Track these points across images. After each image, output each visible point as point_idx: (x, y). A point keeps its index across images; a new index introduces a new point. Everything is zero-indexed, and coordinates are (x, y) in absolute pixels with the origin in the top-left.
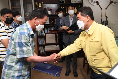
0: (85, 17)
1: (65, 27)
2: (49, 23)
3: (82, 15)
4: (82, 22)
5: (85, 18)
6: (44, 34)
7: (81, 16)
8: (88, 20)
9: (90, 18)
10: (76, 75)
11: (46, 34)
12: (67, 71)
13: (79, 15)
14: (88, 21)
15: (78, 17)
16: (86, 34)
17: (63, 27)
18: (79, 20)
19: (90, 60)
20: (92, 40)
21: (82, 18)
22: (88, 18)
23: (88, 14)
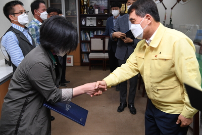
0: (144, 17)
1: (118, 34)
2: (95, 25)
3: (138, 14)
4: (139, 26)
5: (144, 19)
6: (89, 39)
7: (136, 16)
8: (150, 21)
9: (152, 18)
10: (133, 111)
11: (91, 38)
12: (121, 104)
13: (133, 15)
14: (148, 23)
15: (131, 19)
16: (146, 46)
17: (115, 33)
18: (133, 23)
19: (150, 90)
20: (156, 56)
21: (139, 19)
22: (149, 19)
23: (149, 12)
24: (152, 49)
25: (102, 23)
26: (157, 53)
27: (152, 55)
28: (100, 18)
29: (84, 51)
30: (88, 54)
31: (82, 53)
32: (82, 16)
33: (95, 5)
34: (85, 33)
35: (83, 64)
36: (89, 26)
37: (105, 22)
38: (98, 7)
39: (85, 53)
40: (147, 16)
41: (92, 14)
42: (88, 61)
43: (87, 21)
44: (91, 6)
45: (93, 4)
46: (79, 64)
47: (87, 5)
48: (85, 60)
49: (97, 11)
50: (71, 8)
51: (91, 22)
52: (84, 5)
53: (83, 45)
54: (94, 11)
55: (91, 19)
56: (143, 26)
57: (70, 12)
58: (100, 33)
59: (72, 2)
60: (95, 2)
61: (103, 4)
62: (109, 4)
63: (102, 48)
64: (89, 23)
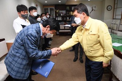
0: (81, 14)
2: (61, 20)
3: (78, 12)
4: (79, 18)
5: (82, 15)
8: (84, 16)
9: (85, 14)
15: (75, 15)
16: (83, 28)
18: (76, 17)
19: (87, 51)
20: (89, 33)
21: (79, 15)
22: (84, 15)
23: (84, 11)
24: (86, 30)
25: (64, 19)
26: (89, 32)
27: (87, 33)
28: (63, 17)
32: (56, 16)
33: (61, 12)
35: (57, 35)
38: (62, 13)
40: (83, 13)
41: (60, 16)
43: (58, 18)
45: (60, 12)
46: (55, 35)
47: (58, 12)
48: (58, 33)
49: (62, 15)
50: (52, 14)
52: (57, 12)
54: (61, 14)
55: (60, 18)
56: (81, 18)
57: (51, 15)
58: (63, 23)
59: (52, 11)
60: (61, 11)
61: (64, 12)
62: (66, 12)
63: (64, 28)
64: (59, 19)
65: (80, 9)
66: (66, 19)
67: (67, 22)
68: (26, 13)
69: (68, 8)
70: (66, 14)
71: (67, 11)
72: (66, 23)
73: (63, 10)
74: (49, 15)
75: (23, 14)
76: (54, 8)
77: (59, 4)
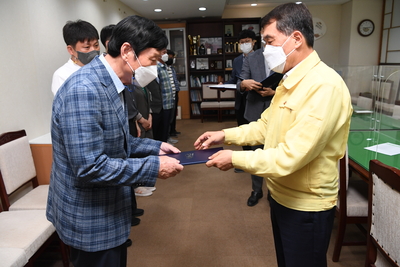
0: (290, 34)
2: (207, 68)
3: (280, 29)
6: (200, 85)
7: (277, 32)
11: (202, 84)
13: (271, 29)
21: (280, 37)
22: (298, 39)
23: (299, 28)
25: (216, 65)
28: (212, 59)
29: (193, 100)
30: (199, 103)
31: (191, 102)
32: (191, 58)
33: (207, 44)
34: (195, 78)
35: (193, 117)
36: (200, 70)
37: (219, 65)
38: (210, 46)
39: (195, 102)
41: (202, 54)
42: (199, 113)
43: (198, 63)
44: (202, 45)
45: (204, 43)
46: (188, 117)
47: (197, 44)
48: (196, 112)
49: (209, 52)
50: (177, 49)
51: (202, 65)
52: (193, 44)
53: (193, 93)
54: (205, 51)
55: (203, 61)
56: (287, 51)
57: (176, 53)
58: (214, 78)
59: (178, 41)
60: (206, 40)
61: (217, 42)
62: (224, 42)
63: (216, 96)
64: (200, 66)
65: (286, 17)
66: (224, 65)
67: (226, 76)
68: (92, 49)
69: (229, 29)
70: (222, 50)
71: (226, 38)
72: (223, 77)
73: (214, 37)
74: (169, 53)
75: (83, 50)
76: (184, 29)
77: (201, 18)
